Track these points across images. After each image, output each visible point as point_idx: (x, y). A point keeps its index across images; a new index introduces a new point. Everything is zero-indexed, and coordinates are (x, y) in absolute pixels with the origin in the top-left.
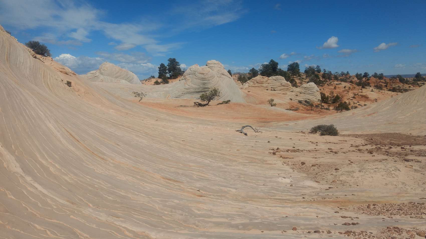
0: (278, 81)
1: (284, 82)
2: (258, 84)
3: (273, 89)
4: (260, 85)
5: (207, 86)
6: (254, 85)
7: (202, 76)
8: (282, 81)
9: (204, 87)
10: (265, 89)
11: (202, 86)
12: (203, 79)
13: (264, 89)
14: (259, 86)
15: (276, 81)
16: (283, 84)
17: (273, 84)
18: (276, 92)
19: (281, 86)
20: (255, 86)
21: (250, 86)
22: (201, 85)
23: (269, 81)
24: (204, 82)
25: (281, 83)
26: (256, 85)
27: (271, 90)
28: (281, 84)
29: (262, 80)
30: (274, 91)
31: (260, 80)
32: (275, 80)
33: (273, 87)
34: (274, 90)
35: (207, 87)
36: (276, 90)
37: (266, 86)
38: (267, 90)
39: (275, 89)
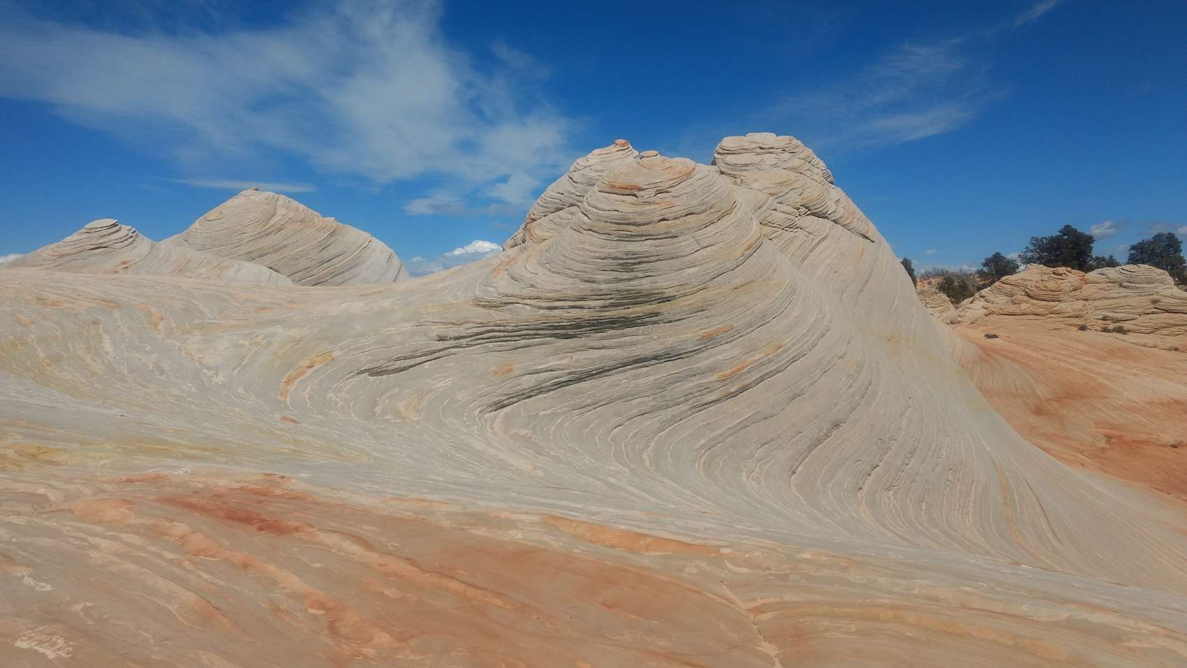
0: (1137, 288)
1: (1168, 292)
2: (1034, 302)
3: (1111, 326)
4: (1044, 307)
5: (644, 281)
6: (1012, 308)
7: (626, 206)
8: (1155, 287)
9: (621, 286)
10: (1070, 325)
11: (606, 282)
12: (626, 228)
13: (1063, 326)
14: (1040, 311)
15: (1122, 290)
16: (1167, 302)
17: (1107, 302)
18: (1130, 338)
19: (1153, 313)
20: (1018, 311)
21: (993, 313)
22: (600, 277)
23: (1088, 290)
24: (632, 247)
25: (1155, 297)
26: (1024, 306)
27: (1105, 330)
28: (1154, 302)
29: (1052, 285)
30: (1120, 336)
31: (1041, 285)
32: (1121, 286)
33: (1111, 315)
34: (1120, 330)
35: (645, 285)
36: (1129, 331)
37: (1074, 310)
38: (1083, 328)
39: (1126, 326)
